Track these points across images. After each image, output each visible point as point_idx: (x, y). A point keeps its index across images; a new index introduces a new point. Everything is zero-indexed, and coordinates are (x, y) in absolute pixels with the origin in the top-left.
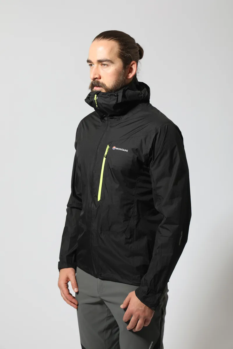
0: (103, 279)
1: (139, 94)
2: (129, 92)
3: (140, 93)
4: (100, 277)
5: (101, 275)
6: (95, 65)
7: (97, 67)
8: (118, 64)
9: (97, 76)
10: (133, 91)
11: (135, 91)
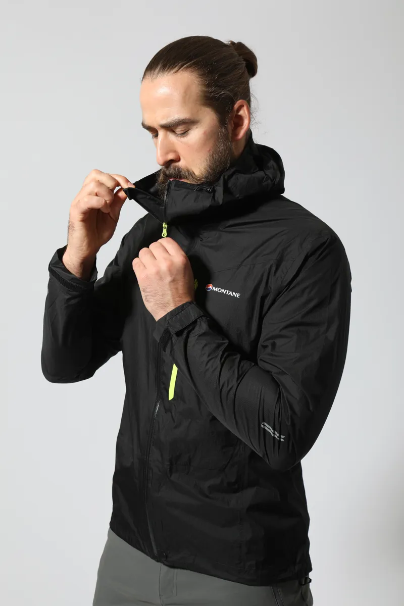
0: (172, 566)
1: (261, 180)
2: (241, 180)
3: (263, 178)
4: (165, 562)
5: (167, 557)
6: (161, 133)
7: (166, 137)
8: (208, 118)
9: (171, 156)
10: (248, 176)
11: (254, 173)
